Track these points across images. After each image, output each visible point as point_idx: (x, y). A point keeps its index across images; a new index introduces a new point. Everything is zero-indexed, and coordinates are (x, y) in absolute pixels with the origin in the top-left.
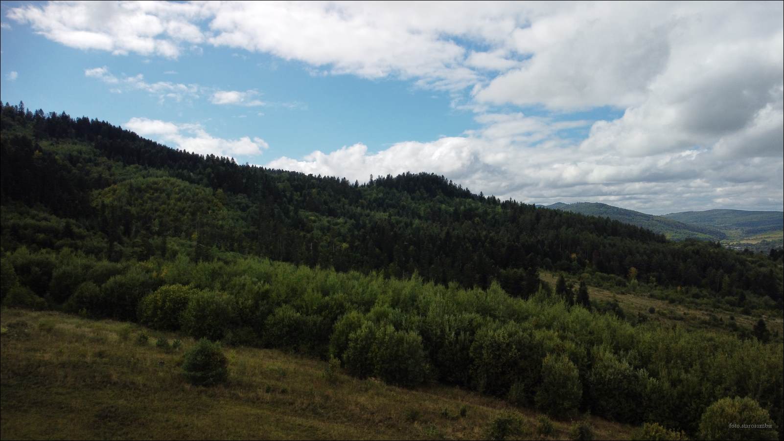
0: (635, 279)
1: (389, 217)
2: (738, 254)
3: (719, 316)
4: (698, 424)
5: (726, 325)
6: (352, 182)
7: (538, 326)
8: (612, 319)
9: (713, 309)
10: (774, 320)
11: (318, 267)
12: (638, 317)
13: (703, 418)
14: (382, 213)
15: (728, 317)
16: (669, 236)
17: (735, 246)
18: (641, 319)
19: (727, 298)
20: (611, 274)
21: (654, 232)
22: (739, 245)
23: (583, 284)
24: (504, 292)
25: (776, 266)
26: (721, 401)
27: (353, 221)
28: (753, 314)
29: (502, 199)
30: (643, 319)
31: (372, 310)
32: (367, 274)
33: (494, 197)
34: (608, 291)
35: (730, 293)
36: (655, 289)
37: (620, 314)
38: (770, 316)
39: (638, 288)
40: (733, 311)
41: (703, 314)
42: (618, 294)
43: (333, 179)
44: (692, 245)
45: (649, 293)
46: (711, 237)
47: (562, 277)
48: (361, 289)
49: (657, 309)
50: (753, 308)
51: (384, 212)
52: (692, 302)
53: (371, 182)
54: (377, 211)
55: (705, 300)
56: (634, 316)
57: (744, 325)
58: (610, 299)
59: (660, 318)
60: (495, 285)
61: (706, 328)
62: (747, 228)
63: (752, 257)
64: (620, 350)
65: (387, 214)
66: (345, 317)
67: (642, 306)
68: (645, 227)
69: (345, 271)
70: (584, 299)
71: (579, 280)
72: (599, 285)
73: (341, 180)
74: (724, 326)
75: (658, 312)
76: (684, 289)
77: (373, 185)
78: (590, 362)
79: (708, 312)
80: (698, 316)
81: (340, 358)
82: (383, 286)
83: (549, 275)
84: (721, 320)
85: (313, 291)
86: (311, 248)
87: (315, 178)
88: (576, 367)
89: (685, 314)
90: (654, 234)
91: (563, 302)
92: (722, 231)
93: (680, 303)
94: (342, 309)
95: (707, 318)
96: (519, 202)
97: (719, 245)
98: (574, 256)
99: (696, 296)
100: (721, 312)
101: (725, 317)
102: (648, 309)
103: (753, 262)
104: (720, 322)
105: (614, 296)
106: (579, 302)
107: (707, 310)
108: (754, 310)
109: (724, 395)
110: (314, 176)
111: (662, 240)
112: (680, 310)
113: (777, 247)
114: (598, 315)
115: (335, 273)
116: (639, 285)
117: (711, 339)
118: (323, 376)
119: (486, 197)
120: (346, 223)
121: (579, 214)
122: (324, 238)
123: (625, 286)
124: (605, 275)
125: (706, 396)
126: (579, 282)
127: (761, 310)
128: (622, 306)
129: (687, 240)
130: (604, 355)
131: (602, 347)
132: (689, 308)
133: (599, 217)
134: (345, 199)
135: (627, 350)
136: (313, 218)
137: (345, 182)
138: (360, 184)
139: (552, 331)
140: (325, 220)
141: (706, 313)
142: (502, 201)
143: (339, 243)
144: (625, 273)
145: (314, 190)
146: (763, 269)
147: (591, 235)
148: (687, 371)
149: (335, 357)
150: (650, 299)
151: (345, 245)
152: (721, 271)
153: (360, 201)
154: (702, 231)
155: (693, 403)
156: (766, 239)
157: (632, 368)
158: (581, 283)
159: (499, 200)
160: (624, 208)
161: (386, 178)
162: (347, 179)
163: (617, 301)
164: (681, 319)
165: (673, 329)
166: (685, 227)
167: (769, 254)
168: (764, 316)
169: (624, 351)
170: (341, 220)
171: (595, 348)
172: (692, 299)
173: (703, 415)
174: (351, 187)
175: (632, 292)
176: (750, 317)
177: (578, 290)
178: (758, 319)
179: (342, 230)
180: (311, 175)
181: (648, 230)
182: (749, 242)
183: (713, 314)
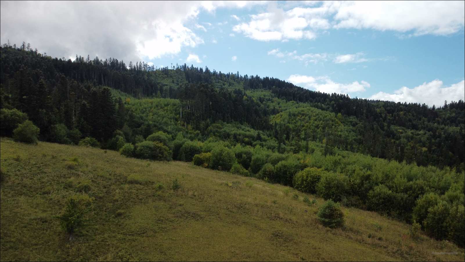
1: (460, 130)
6: (430, 106)
11: (404, 162)
14: (455, 127)
27: (431, 132)
31: (446, 193)
32: (442, 169)
43: (415, 105)
48: (437, 178)
51: (456, 127)
53: (446, 106)
54: (450, 126)
65: (459, 128)
66: (424, 196)
69: (425, 165)
73: (421, 105)
77: (447, 107)
81: (421, 223)
82: (456, 178)
85: (401, 177)
86: (399, 150)
87: (402, 105)
94: (422, 191)
110: (401, 103)
115: (417, 167)
118: (408, 234)
120: (425, 134)
122: (409, 144)
134: (425, 118)
136: (401, 130)
137: (425, 107)
138: (436, 107)
140: (409, 132)
143: (419, 147)
145: (401, 113)
149: (417, 222)
151: (424, 149)
153: (437, 119)
161: (458, 102)
162: (426, 104)
170: (422, 132)
174: (429, 110)
179: (422, 139)
180: (399, 103)
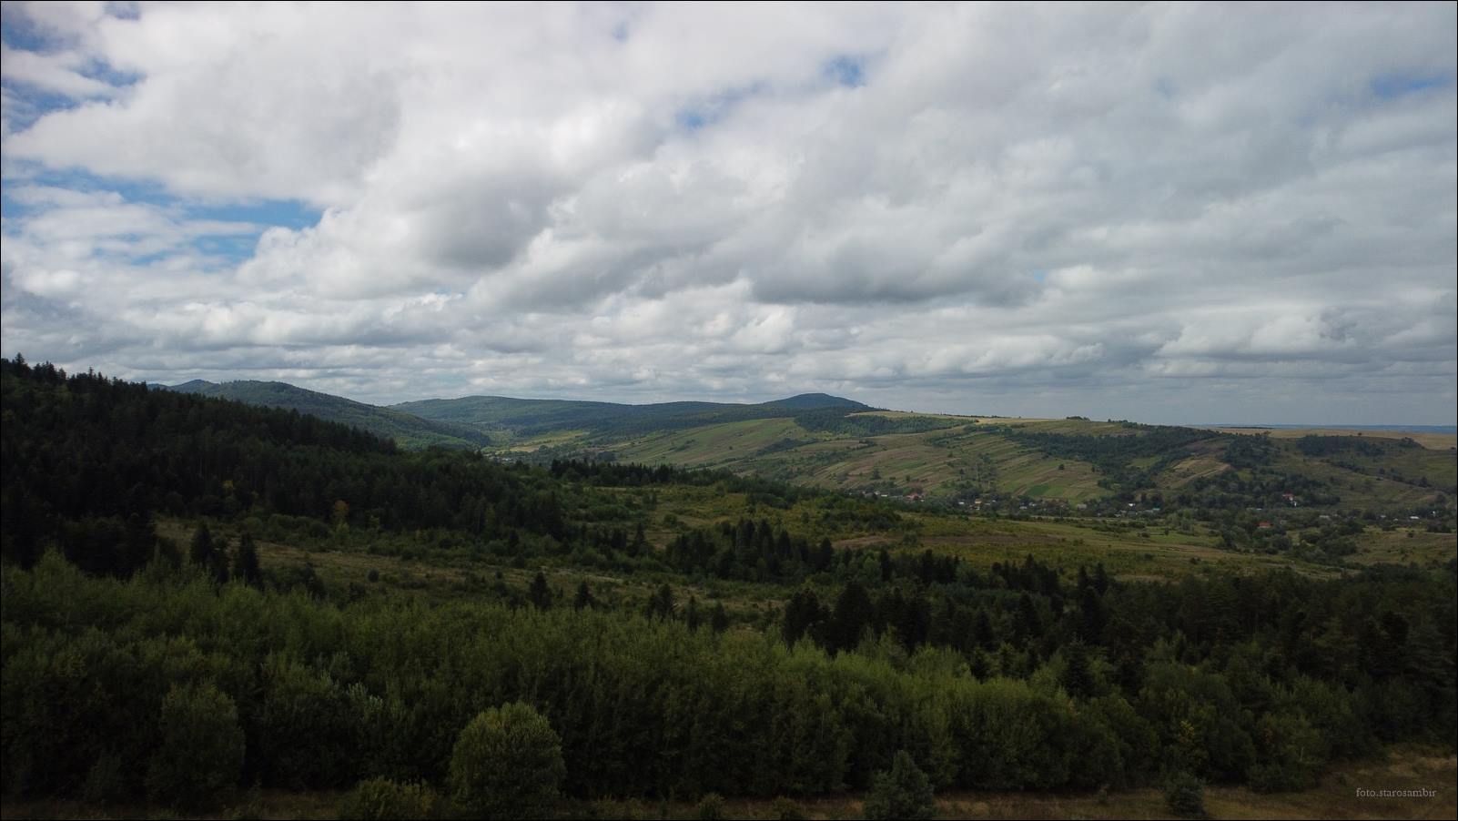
0: (344, 523)
2: (507, 469)
3: (480, 574)
4: (447, 762)
5: (491, 589)
7: (151, 632)
8: (302, 599)
9: (471, 564)
10: (557, 572)
12: (349, 590)
13: (455, 749)
15: (494, 574)
16: (401, 443)
17: (503, 456)
18: (355, 593)
19: (491, 542)
20: (301, 515)
21: (377, 435)
22: (509, 454)
23: (246, 539)
24: (74, 568)
25: (559, 486)
26: (481, 716)
28: (529, 565)
29: (71, 370)
30: (358, 593)
33: (51, 367)
34: (294, 549)
35: (496, 535)
36: (379, 539)
37: (317, 589)
38: (552, 566)
39: (349, 537)
40: (500, 563)
41: (456, 573)
42: (314, 551)
44: (439, 457)
45: (369, 546)
46: (468, 442)
47: (205, 526)
49: (382, 574)
50: (529, 555)
52: (438, 556)
55: (460, 550)
56: (342, 590)
57: (516, 585)
58: (299, 562)
59: (387, 588)
60: (53, 556)
61: (461, 596)
62: (520, 428)
63: (528, 474)
64: (317, 655)
67: (357, 571)
68: (361, 428)
70: (250, 569)
71: (239, 531)
72: (277, 538)
74: (488, 589)
75: (384, 578)
76: (425, 533)
78: (260, 690)
79: (465, 570)
80: (448, 578)
83: (178, 525)
84: (483, 581)
88: (233, 701)
89: (428, 576)
90: (376, 439)
91: (205, 577)
92: (485, 433)
93: (420, 559)
95: (463, 579)
96: (110, 378)
97: (480, 456)
98: (228, 484)
99: (446, 544)
100: (484, 567)
101: (487, 574)
102: (367, 575)
103: (528, 482)
104: (482, 584)
105: (306, 558)
106: (238, 574)
107: (462, 567)
108: (531, 559)
109: (486, 705)
111: (389, 449)
112: (421, 571)
113: (561, 456)
114: (275, 596)
116: (350, 533)
117: (468, 615)
119: (32, 365)
121: (238, 404)
123: (326, 535)
124: (291, 518)
125: (461, 713)
126: (238, 535)
127: (540, 557)
128: (321, 574)
129: (431, 448)
130: (288, 669)
131: (283, 655)
132: (434, 566)
133: (278, 409)
135: (328, 654)
139: (183, 639)
141: (461, 571)
142: (69, 375)
144: (327, 513)
146: (542, 493)
147: (261, 443)
148: (430, 675)
150: (372, 556)
152: (484, 498)
154: (454, 432)
155: (440, 729)
156: (547, 445)
157: (337, 686)
158: (243, 537)
159: (62, 373)
160: (324, 392)
163: (311, 565)
164: (423, 586)
165: (408, 605)
166: (429, 426)
167: (550, 467)
168: (543, 567)
169: (324, 656)
171: (270, 658)
172: (439, 550)
173: (455, 745)
175: (339, 547)
176: (524, 571)
177: (237, 550)
178: (536, 573)
181: (366, 432)
182: (523, 449)
183: (471, 572)
